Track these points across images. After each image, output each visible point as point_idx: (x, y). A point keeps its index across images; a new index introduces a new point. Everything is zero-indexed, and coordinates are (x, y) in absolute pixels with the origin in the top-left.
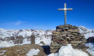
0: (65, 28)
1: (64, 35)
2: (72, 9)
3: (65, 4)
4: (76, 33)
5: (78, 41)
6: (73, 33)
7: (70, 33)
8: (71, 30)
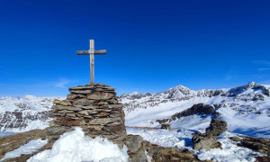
0: (82, 92)
1: (78, 107)
2: (104, 51)
3: (92, 42)
4: (105, 101)
5: (104, 119)
6: (99, 101)
7: (92, 101)
8: (94, 97)
